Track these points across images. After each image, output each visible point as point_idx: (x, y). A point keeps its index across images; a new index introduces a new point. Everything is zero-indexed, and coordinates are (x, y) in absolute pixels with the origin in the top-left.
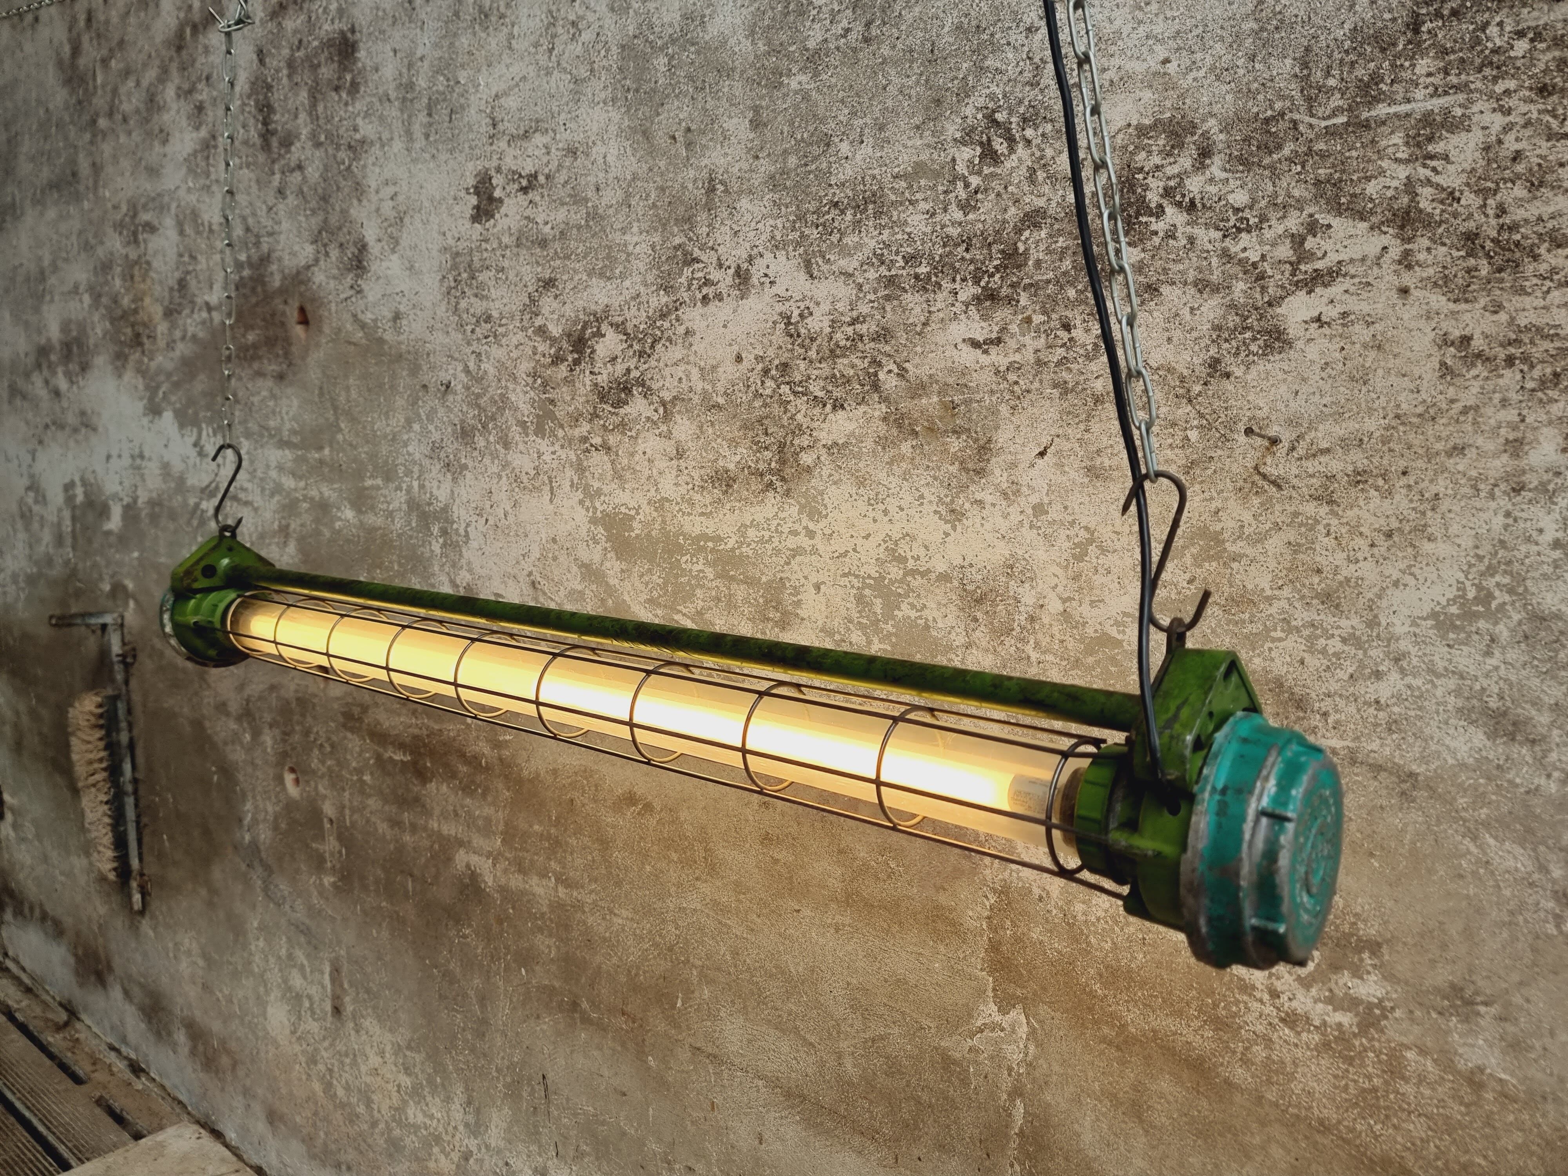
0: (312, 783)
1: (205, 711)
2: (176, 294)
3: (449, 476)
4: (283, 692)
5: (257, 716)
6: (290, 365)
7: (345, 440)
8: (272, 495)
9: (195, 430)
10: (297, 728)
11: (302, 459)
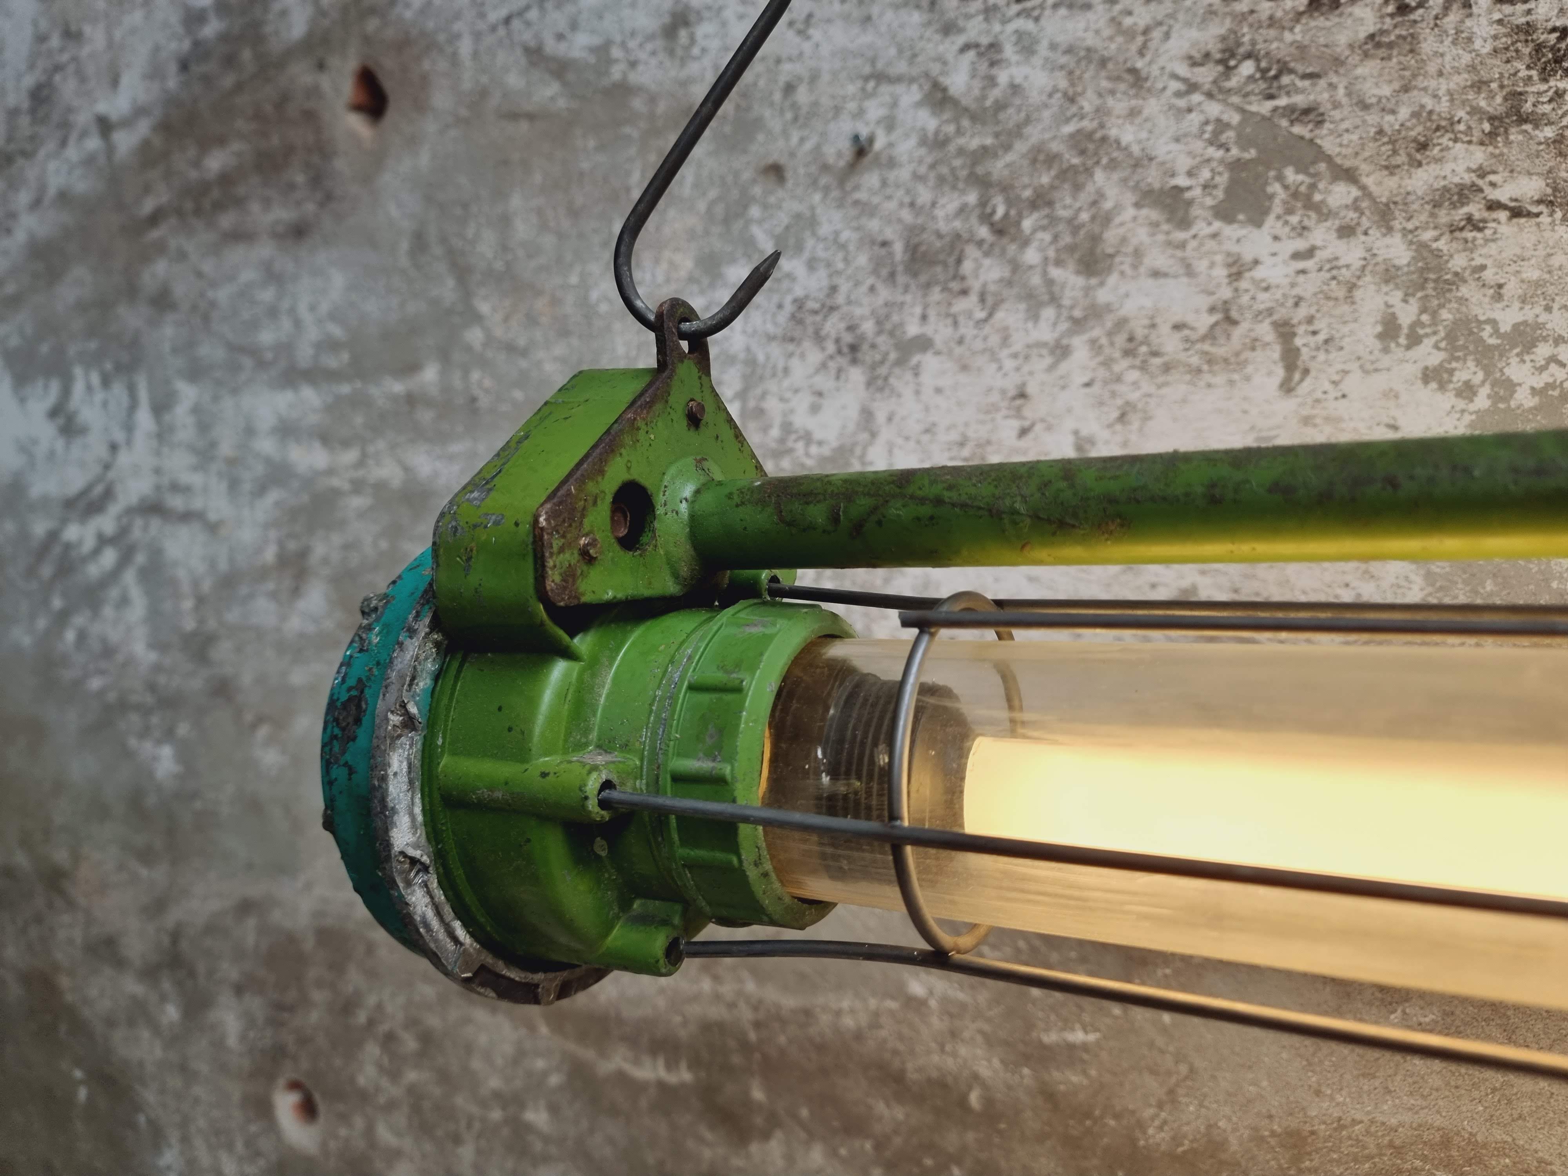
0: (359, 1122)
1: (59, 956)
2: (24, 121)
3: (857, 375)
4: (276, 916)
5: (201, 968)
6: (328, 198)
7: (489, 340)
8: (261, 490)
9: (55, 387)
10: (319, 996)
11: (358, 401)
